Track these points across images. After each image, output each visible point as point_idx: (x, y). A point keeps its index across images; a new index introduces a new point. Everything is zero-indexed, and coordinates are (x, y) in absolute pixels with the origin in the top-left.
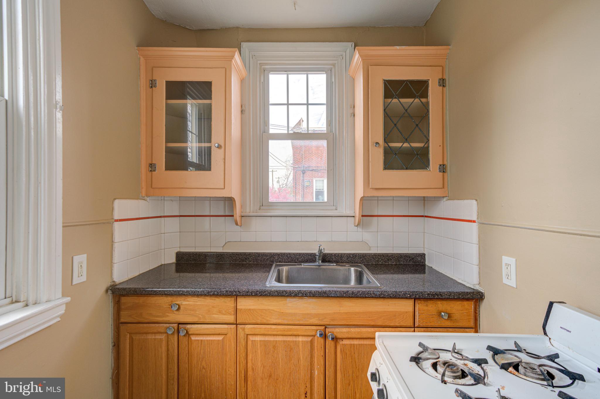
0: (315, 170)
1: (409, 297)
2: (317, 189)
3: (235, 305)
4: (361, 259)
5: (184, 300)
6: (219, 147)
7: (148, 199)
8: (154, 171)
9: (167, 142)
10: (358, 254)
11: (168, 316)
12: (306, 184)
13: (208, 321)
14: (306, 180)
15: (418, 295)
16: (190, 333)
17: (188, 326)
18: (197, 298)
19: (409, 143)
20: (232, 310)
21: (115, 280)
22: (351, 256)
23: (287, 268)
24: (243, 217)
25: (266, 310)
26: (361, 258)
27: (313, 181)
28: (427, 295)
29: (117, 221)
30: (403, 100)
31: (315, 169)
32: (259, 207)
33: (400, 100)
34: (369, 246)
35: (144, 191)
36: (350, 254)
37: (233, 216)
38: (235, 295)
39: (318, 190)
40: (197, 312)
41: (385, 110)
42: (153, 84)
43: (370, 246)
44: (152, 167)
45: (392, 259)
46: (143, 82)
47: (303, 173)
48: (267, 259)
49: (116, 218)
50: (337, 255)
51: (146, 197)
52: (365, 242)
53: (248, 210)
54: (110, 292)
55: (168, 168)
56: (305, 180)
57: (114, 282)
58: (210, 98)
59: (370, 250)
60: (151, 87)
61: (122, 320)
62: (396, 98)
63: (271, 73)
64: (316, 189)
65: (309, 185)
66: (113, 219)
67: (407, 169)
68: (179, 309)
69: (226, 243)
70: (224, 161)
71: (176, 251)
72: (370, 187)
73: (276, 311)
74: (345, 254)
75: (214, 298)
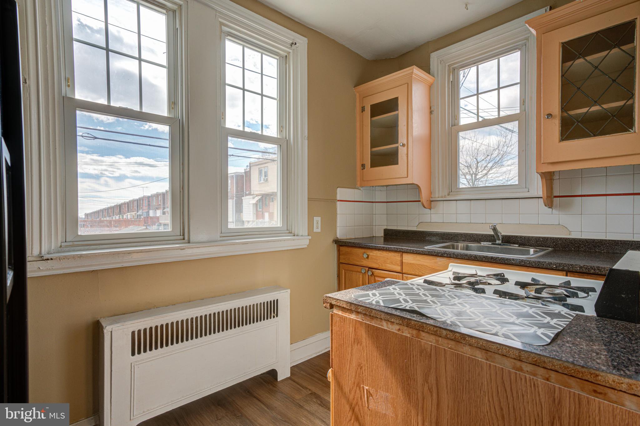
1: (554, 267)
3: (401, 259)
4: (554, 244)
5: (371, 252)
6: (403, 145)
7: (362, 189)
8: (364, 169)
9: (371, 148)
10: (551, 238)
11: (362, 261)
13: (384, 268)
15: (566, 266)
16: (375, 275)
17: (374, 270)
18: (378, 252)
19: (600, 105)
20: (399, 263)
21: (338, 237)
22: (541, 239)
23: (463, 245)
24: (432, 202)
25: (422, 265)
26: (554, 242)
28: (578, 268)
29: (338, 201)
30: (589, 58)
32: (448, 192)
33: (587, 58)
34: (568, 230)
35: (359, 183)
36: (540, 237)
37: (420, 201)
38: (402, 252)
40: (378, 261)
41: (563, 76)
42: (363, 109)
43: (570, 230)
44: (363, 166)
45: (601, 247)
46: (358, 109)
48: (451, 238)
49: (338, 199)
50: (523, 238)
51: (360, 188)
52: (562, 225)
53: (437, 196)
54: (334, 243)
55: (372, 166)
57: (337, 238)
58: (398, 110)
59: (570, 235)
60: (362, 112)
61: (341, 261)
62: (579, 58)
63: (460, 70)
66: (336, 200)
67: (595, 136)
68: (368, 257)
69: (419, 223)
70: (407, 155)
71: (384, 228)
72: (542, 162)
73: (429, 267)
74: (533, 237)
75: (388, 253)
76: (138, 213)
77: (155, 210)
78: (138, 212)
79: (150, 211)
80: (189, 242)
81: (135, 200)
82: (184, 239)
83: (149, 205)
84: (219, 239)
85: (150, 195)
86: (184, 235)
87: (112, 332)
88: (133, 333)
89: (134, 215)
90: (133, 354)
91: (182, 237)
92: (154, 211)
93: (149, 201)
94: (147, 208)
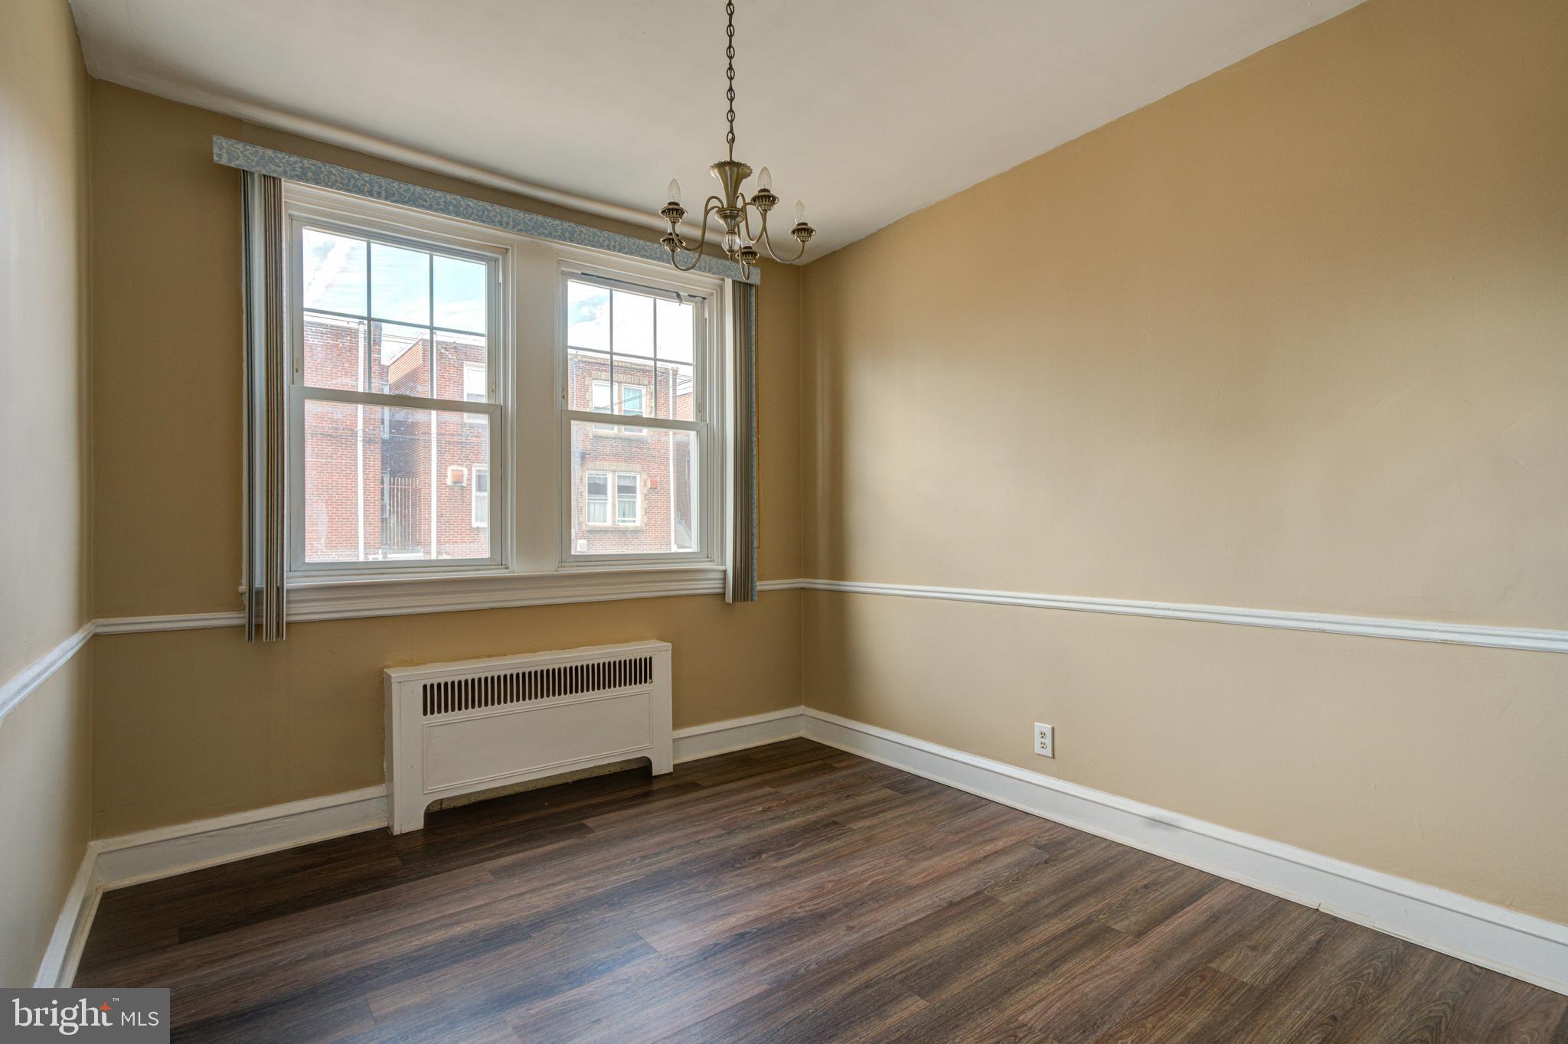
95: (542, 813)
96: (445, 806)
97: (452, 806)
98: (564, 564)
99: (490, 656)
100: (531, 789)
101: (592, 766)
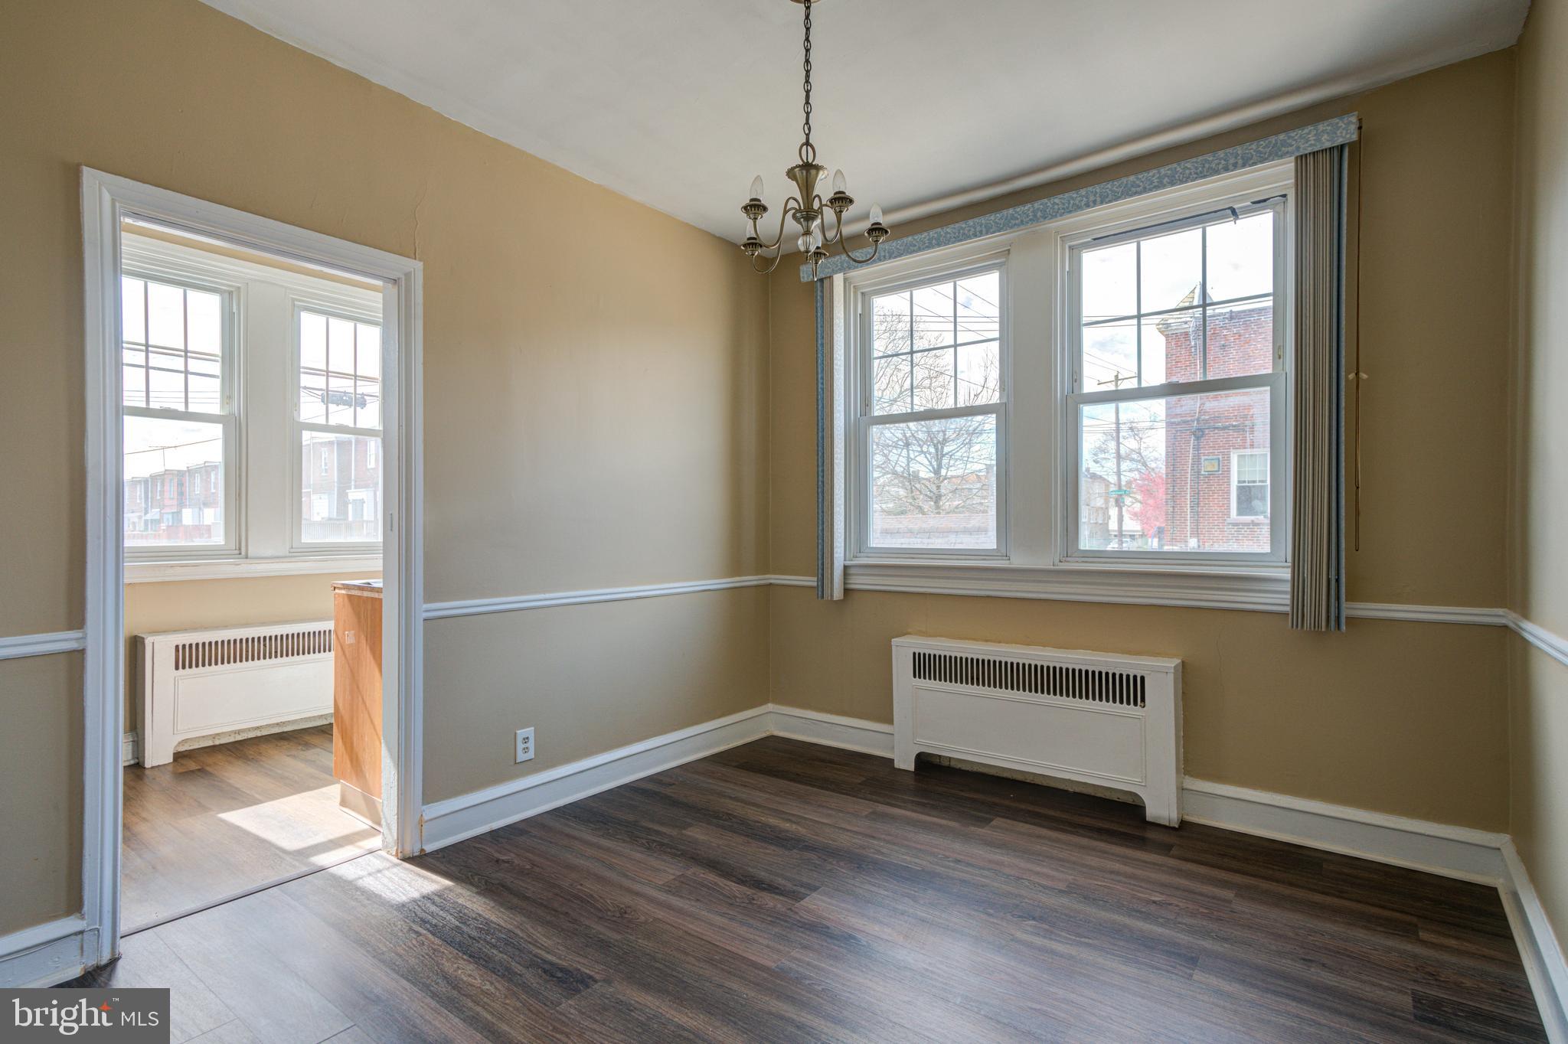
0: (1234, 426)
2: (1244, 482)
12: (1207, 466)
14: (1206, 457)
27: (1229, 459)
31: (1234, 423)
39: (1247, 484)
47: (1198, 438)
56: (1203, 458)
64: (1239, 482)
65: (1216, 469)
76: (149, 517)
77: (200, 509)
78: (146, 513)
79: (184, 510)
80: (247, 558)
81: (140, 482)
82: (240, 554)
83: (181, 494)
84: (288, 554)
85: (186, 469)
86: (240, 549)
87: (153, 643)
88: (177, 647)
89: (136, 520)
90: (177, 668)
91: (237, 552)
92: (197, 510)
93: (181, 484)
94: (175, 502)
95: (1007, 802)
96: (953, 764)
97: (958, 767)
98: (1069, 559)
99: (987, 641)
100: (1028, 781)
101: (1067, 778)
